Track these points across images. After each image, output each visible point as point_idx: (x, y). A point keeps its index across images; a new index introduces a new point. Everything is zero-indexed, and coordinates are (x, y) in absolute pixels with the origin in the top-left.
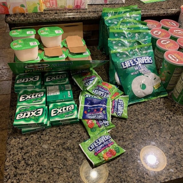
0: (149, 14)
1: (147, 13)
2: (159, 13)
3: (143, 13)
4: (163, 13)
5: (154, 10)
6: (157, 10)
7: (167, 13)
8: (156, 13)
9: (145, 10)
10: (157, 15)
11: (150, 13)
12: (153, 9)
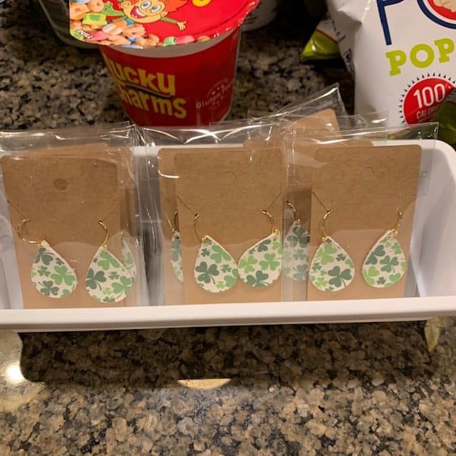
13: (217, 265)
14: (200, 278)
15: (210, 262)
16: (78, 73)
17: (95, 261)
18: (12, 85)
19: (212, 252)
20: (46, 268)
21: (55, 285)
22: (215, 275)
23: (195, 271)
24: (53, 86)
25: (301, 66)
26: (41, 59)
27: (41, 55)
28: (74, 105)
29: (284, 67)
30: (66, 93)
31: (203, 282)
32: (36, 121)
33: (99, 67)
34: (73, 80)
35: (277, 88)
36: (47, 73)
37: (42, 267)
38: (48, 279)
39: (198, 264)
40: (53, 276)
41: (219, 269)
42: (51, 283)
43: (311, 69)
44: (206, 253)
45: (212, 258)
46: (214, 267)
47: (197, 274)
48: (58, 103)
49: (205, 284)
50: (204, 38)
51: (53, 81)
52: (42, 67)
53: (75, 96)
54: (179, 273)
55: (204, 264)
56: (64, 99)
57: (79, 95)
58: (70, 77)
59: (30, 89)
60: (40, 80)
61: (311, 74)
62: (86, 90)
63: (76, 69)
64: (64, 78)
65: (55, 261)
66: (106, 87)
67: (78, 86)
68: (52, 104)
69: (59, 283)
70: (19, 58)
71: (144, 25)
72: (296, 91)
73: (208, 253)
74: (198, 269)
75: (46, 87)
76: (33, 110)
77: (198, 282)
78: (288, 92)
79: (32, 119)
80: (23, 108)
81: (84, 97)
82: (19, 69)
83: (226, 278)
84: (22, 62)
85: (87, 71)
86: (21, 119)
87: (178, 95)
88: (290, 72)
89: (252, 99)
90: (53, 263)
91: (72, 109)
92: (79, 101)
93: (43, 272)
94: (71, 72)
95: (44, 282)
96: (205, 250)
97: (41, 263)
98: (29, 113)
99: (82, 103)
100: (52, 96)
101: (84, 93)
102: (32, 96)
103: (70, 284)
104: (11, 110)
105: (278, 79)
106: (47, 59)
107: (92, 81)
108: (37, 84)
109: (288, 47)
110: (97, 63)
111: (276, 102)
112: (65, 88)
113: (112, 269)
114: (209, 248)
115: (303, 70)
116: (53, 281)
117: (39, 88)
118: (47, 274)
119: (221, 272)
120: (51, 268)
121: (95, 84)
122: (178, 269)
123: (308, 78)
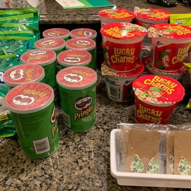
0: (58, 21)
1: (56, 20)
2: (74, 20)
3: (50, 20)
4: (81, 20)
5: (68, 16)
6: (72, 16)
7: (87, 21)
8: (69, 19)
9: (54, 16)
10: (71, 23)
11: (60, 20)
12: (66, 15)
13: (185, 166)
14: (180, 171)
15: (183, 165)
16: (118, 109)
17: (150, 162)
18: (99, 111)
19: (184, 162)
20: (135, 163)
21: (137, 169)
22: (184, 170)
23: (178, 168)
24: (111, 112)
25: (185, 111)
26: (105, 104)
27: (105, 103)
28: (119, 118)
29: (180, 111)
30: (116, 114)
31: (180, 172)
32: (108, 122)
33: (123, 107)
34: (117, 111)
35: (180, 117)
36: (108, 108)
37: (134, 163)
38: (135, 167)
39: (179, 166)
40: (137, 166)
41: (186, 168)
42: (136, 168)
43: (189, 112)
44: (182, 162)
45: (184, 164)
46: (184, 167)
47: (179, 169)
48: (114, 117)
49: (181, 173)
50: (171, 103)
51: (111, 111)
52: (106, 106)
53: (118, 115)
54: (172, 169)
55: (181, 166)
56: (116, 116)
57: (120, 115)
58: (116, 110)
59: (104, 112)
60: (107, 110)
61: (189, 113)
62: (121, 114)
63: (117, 108)
64: (114, 110)
65: (139, 161)
66: (127, 113)
67: (119, 112)
68: (112, 117)
69: (138, 169)
70: (99, 103)
71: (157, 98)
72: (186, 118)
73: (183, 162)
74: (179, 167)
75: (109, 112)
76: (107, 118)
77: (179, 172)
78: (184, 118)
79: (107, 121)
80: (104, 118)
81: (121, 116)
82: (100, 107)
83: (188, 171)
84: (100, 105)
85: (120, 108)
86: (104, 121)
87: (161, 117)
88: (183, 113)
89: (173, 120)
90: (138, 162)
91: (119, 119)
92: (120, 117)
93: (134, 164)
94: (115, 108)
95: (134, 168)
96: (182, 161)
97: (134, 162)
98: (106, 119)
99: (121, 117)
100: (111, 115)
101: (121, 115)
102: (105, 114)
103: (141, 169)
104: (100, 118)
105: (179, 114)
106: (107, 104)
107: (122, 111)
108: (106, 111)
109: (180, 105)
110: (123, 106)
111: (181, 121)
112: (115, 113)
113: (154, 165)
114: (183, 161)
115: (186, 112)
116: (137, 168)
117: (107, 112)
118: (135, 165)
119: (186, 169)
120: (137, 164)
121: (124, 112)
122: (172, 168)
123: (189, 115)
